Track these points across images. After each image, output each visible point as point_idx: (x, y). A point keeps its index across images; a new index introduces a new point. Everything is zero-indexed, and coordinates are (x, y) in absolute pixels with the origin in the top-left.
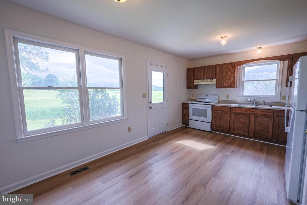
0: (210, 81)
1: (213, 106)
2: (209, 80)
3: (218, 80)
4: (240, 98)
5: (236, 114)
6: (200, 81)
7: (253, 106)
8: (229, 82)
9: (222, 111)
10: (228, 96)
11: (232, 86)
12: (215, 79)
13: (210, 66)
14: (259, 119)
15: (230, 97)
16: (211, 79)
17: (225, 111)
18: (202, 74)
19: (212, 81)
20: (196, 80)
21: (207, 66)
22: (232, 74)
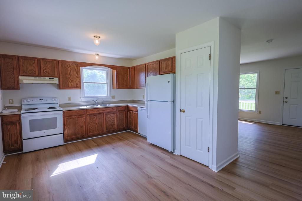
0: (50, 80)
1: (64, 112)
2: (47, 78)
3: (61, 79)
4: (83, 100)
5: (90, 115)
6: (33, 78)
7: (107, 105)
8: (75, 82)
9: (76, 115)
10: (69, 99)
11: (78, 87)
12: (56, 77)
13: (49, 59)
14: (108, 116)
15: (72, 99)
16: (52, 77)
17: (80, 115)
18: (35, 68)
19: (53, 80)
20: (23, 76)
21: (43, 59)
22: (77, 74)
